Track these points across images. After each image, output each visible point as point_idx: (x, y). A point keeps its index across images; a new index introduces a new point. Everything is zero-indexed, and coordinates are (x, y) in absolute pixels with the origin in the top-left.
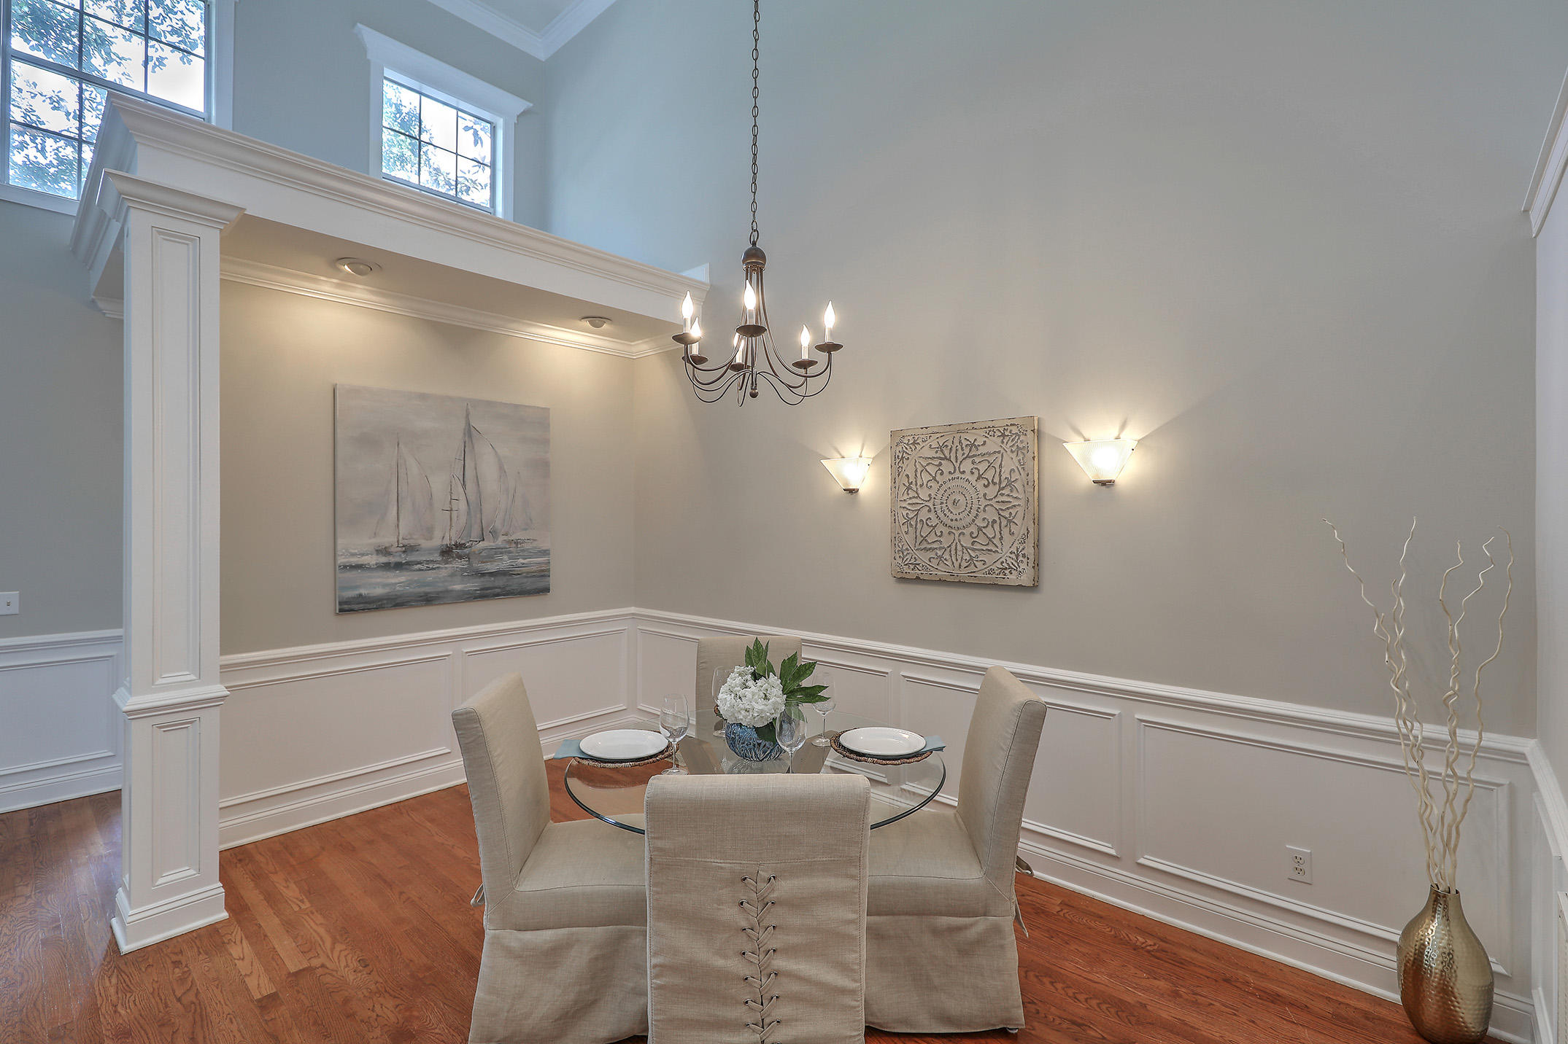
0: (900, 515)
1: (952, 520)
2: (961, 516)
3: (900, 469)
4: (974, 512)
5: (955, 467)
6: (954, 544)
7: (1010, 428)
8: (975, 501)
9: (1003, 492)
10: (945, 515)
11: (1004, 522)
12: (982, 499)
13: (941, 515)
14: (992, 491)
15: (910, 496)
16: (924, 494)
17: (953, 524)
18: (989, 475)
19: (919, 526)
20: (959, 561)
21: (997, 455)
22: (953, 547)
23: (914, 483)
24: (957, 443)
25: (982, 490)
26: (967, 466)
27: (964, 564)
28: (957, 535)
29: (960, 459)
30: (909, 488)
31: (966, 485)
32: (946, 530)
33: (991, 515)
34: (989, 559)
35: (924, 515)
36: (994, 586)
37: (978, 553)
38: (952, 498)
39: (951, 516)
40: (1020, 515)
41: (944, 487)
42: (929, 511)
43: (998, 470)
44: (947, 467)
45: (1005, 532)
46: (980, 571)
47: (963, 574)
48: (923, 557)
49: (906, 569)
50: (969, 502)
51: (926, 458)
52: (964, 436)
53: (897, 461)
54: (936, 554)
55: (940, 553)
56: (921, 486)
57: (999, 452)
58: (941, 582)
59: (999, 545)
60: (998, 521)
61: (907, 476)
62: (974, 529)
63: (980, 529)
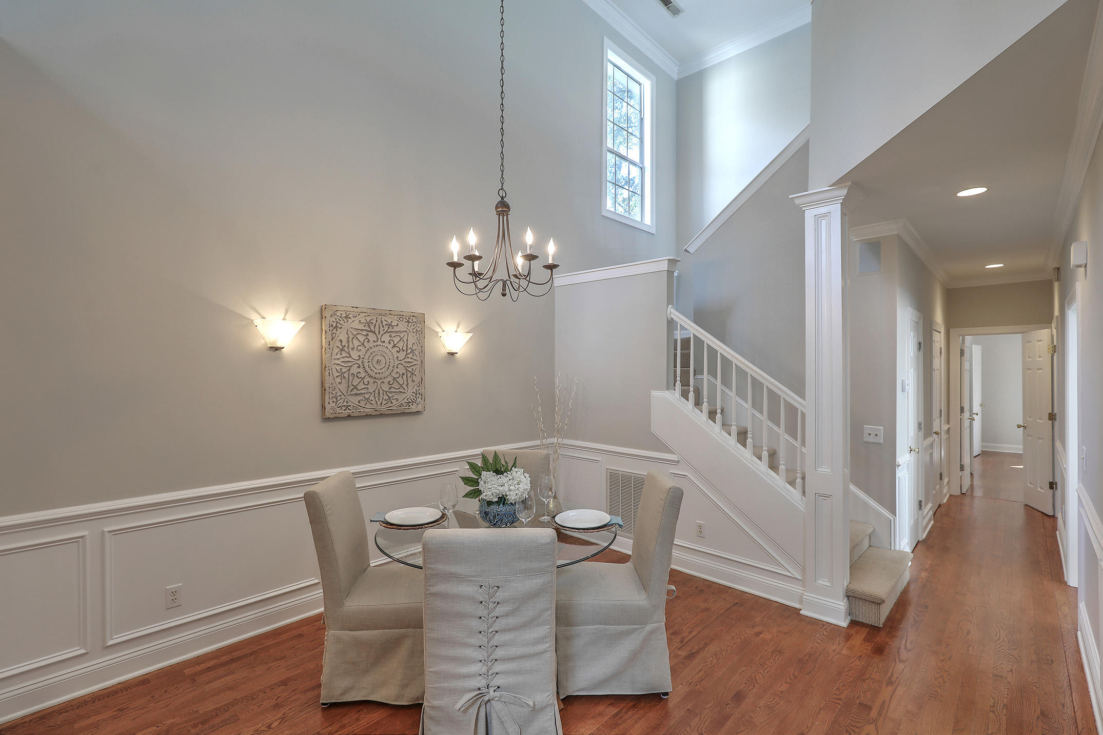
0: (334, 370)
1: (376, 373)
2: (383, 371)
3: (334, 335)
4: (391, 368)
5: (378, 338)
6: (377, 389)
7: (413, 318)
8: (392, 361)
9: (408, 356)
10: (371, 370)
11: (409, 375)
12: (396, 360)
13: (369, 370)
14: (402, 355)
15: (343, 356)
16: (355, 355)
17: (377, 376)
19: (351, 378)
20: (381, 400)
21: (405, 333)
22: (377, 391)
23: (346, 346)
24: (379, 322)
25: (396, 355)
26: (386, 338)
27: (384, 402)
28: (379, 384)
29: (381, 333)
30: (342, 350)
31: (385, 350)
32: (371, 380)
33: (401, 370)
34: (400, 397)
35: (354, 370)
36: (403, 414)
37: (393, 394)
38: (376, 359)
39: (375, 371)
40: (418, 370)
41: (370, 351)
42: (359, 367)
43: (406, 343)
44: (372, 337)
45: (410, 380)
46: (395, 405)
47: (384, 409)
48: (354, 400)
49: (338, 410)
50: (388, 361)
51: (357, 329)
52: (384, 318)
53: (331, 328)
54: (364, 397)
55: (367, 396)
56: (353, 349)
57: (406, 332)
58: (368, 416)
59: (406, 388)
60: (406, 374)
61: (341, 341)
62: (390, 379)
63: (394, 379)
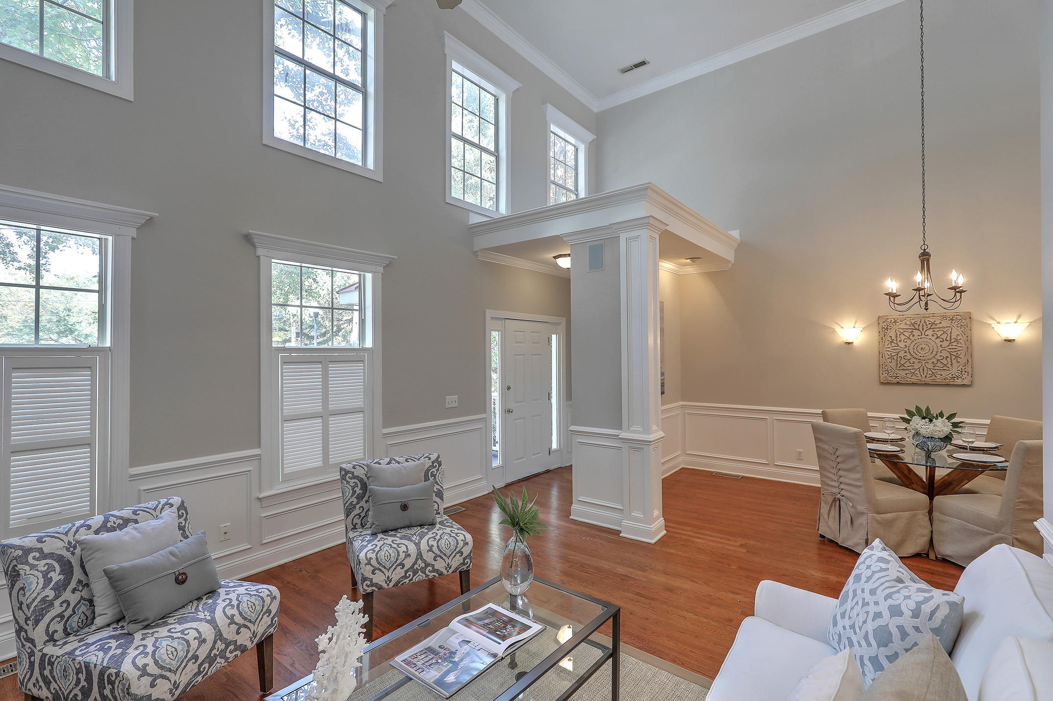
0: (886, 355)
1: (920, 356)
2: (926, 355)
3: (886, 334)
4: (934, 353)
5: (922, 333)
6: (922, 367)
7: (956, 317)
8: (935, 348)
9: (952, 344)
10: (916, 354)
11: (953, 357)
12: (940, 347)
13: (914, 355)
14: (945, 344)
15: (893, 345)
16: (902, 345)
17: (921, 358)
18: (944, 336)
19: (899, 359)
20: (925, 374)
21: (948, 328)
22: (921, 368)
23: (895, 339)
24: (923, 322)
25: (939, 344)
26: (930, 332)
27: (928, 376)
28: (923, 363)
29: (925, 329)
30: (891, 342)
31: (929, 341)
32: (916, 361)
33: (945, 354)
34: (944, 373)
35: (902, 354)
36: (948, 385)
37: (937, 371)
38: (921, 346)
39: (920, 355)
40: (963, 354)
41: (915, 342)
42: (906, 352)
43: (949, 335)
44: (916, 333)
45: (954, 362)
46: (938, 378)
47: (928, 380)
48: (903, 373)
49: (890, 379)
50: (931, 348)
51: (903, 329)
52: (927, 320)
53: (884, 330)
54: (910, 372)
55: (913, 371)
56: (900, 341)
57: (950, 327)
58: (914, 384)
59: (951, 367)
60: (950, 357)
61: (891, 337)
62: (934, 360)
63: (938, 360)
